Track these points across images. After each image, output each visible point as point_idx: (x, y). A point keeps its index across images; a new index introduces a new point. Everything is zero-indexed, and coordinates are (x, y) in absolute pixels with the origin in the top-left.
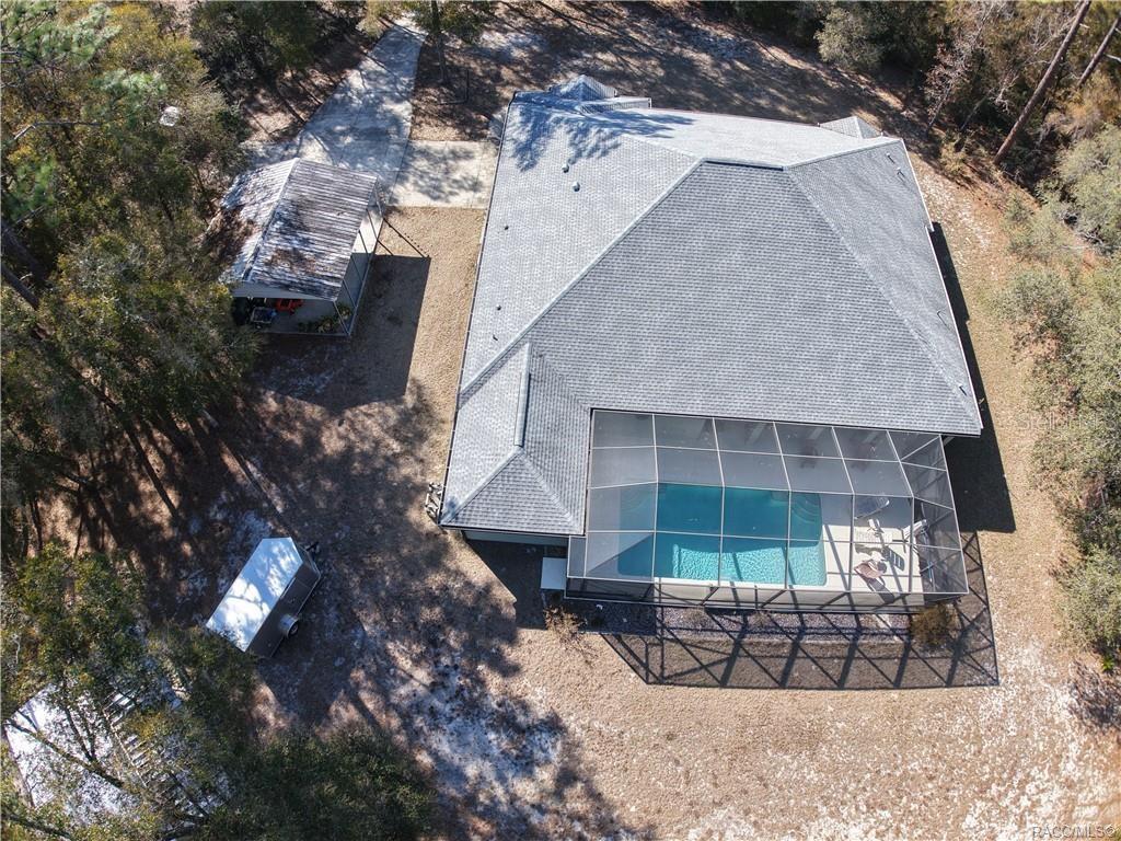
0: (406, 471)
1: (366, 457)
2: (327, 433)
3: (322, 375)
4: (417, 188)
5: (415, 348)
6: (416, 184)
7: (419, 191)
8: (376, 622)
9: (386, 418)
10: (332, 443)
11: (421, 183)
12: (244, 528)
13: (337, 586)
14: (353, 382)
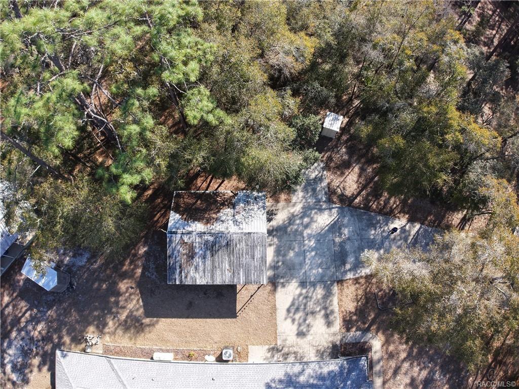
0: (111, 323)
1: (117, 303)
2: (130, 281)
3: (155, 274)
4: (296, 297)
5: (173, 319)
6: (300, 295)
7: (294, 299)
8: (52, 316)
9: (137, 310)
10: (123, 286)
11: (301, 298)
12: (83, 253)
13: (61, 299)
14: (152, 290)
